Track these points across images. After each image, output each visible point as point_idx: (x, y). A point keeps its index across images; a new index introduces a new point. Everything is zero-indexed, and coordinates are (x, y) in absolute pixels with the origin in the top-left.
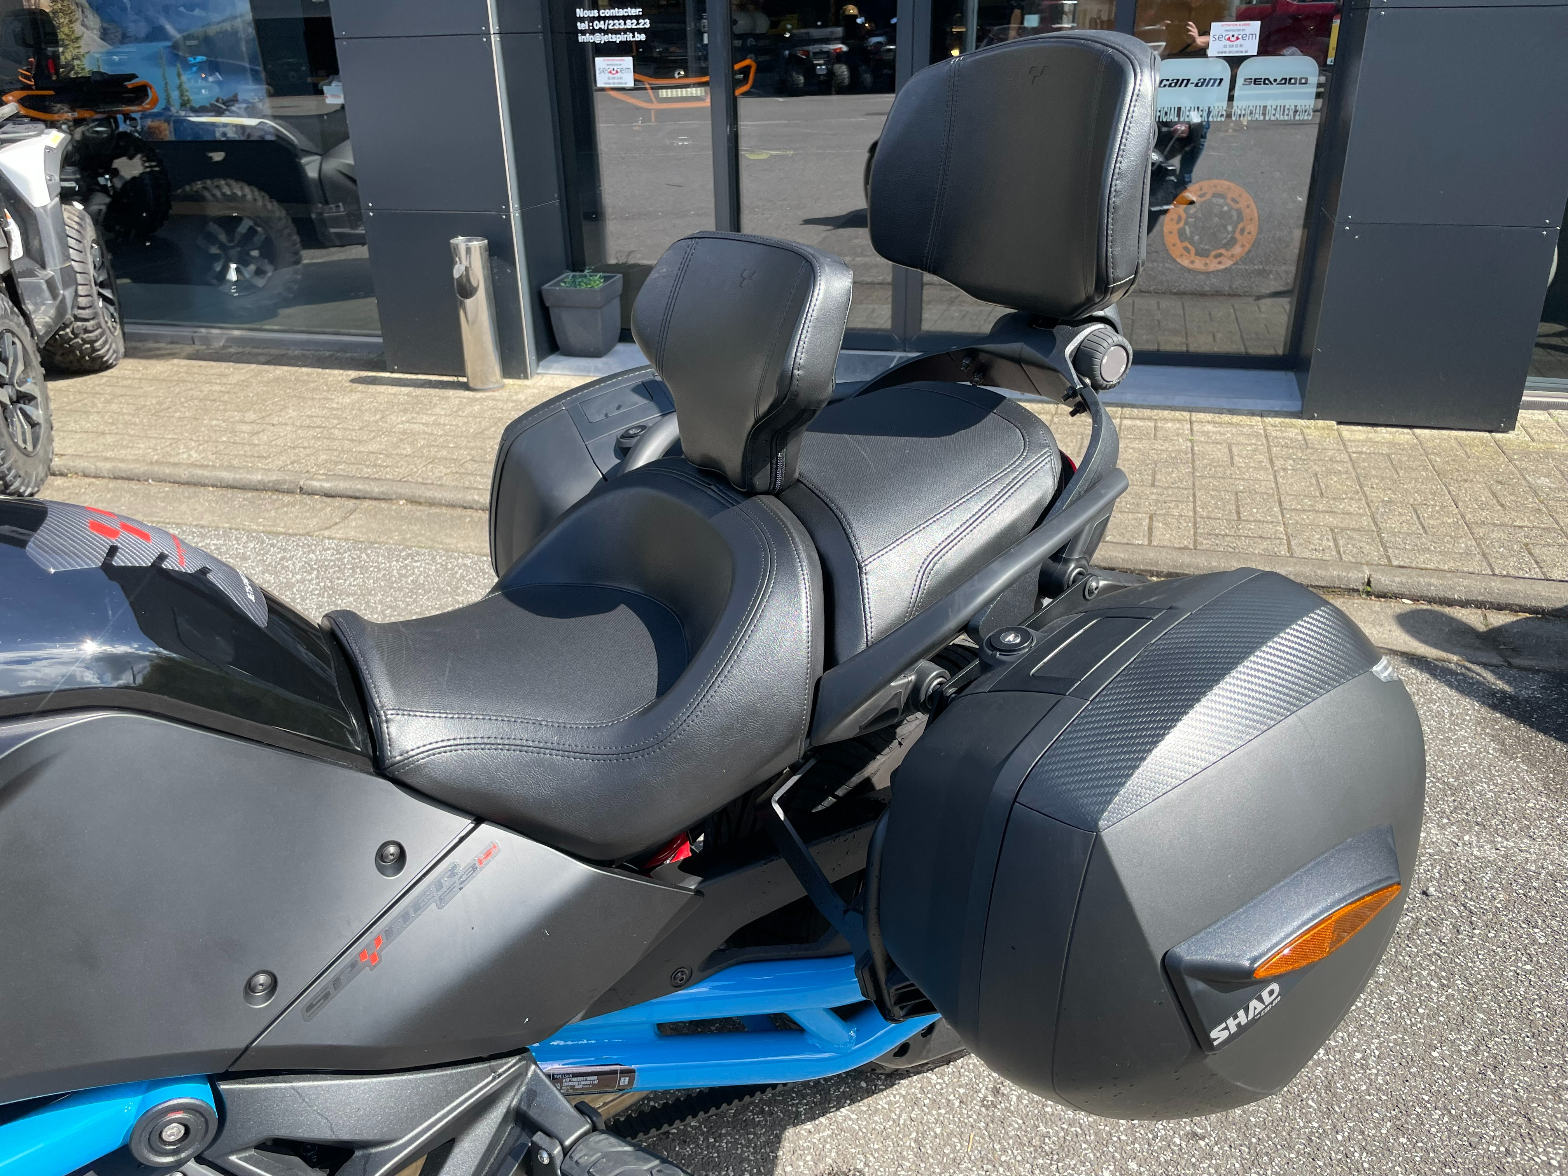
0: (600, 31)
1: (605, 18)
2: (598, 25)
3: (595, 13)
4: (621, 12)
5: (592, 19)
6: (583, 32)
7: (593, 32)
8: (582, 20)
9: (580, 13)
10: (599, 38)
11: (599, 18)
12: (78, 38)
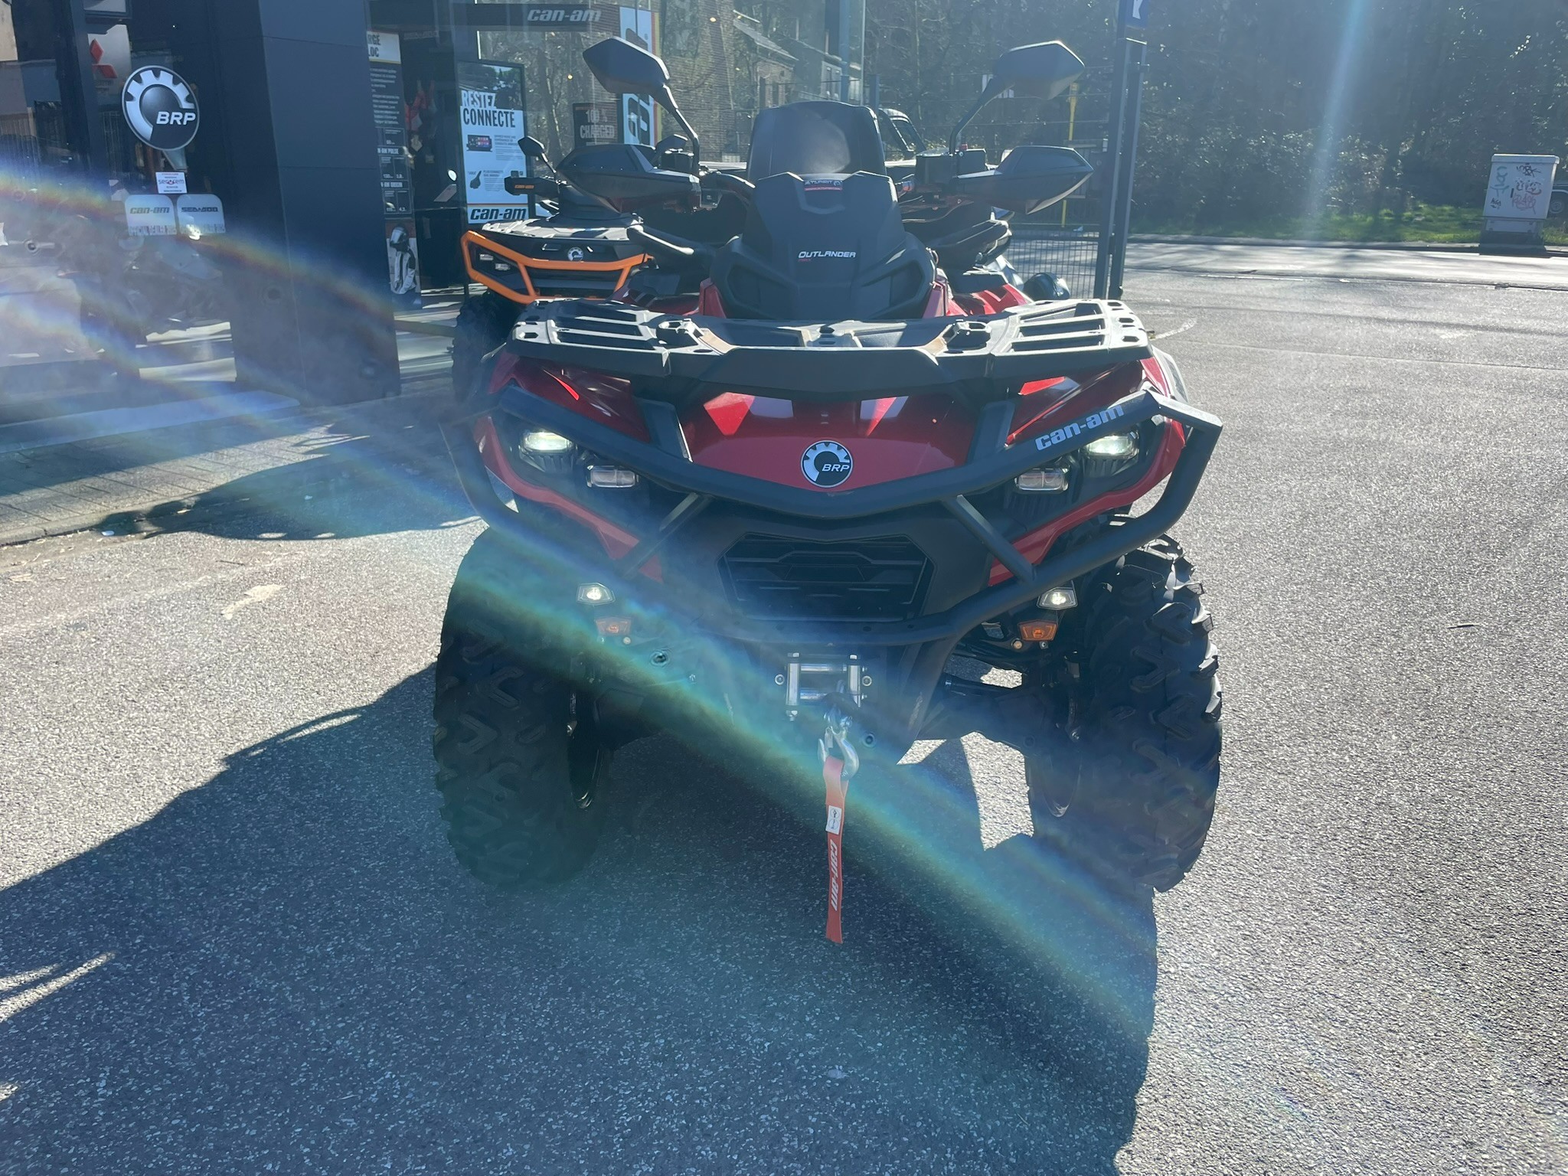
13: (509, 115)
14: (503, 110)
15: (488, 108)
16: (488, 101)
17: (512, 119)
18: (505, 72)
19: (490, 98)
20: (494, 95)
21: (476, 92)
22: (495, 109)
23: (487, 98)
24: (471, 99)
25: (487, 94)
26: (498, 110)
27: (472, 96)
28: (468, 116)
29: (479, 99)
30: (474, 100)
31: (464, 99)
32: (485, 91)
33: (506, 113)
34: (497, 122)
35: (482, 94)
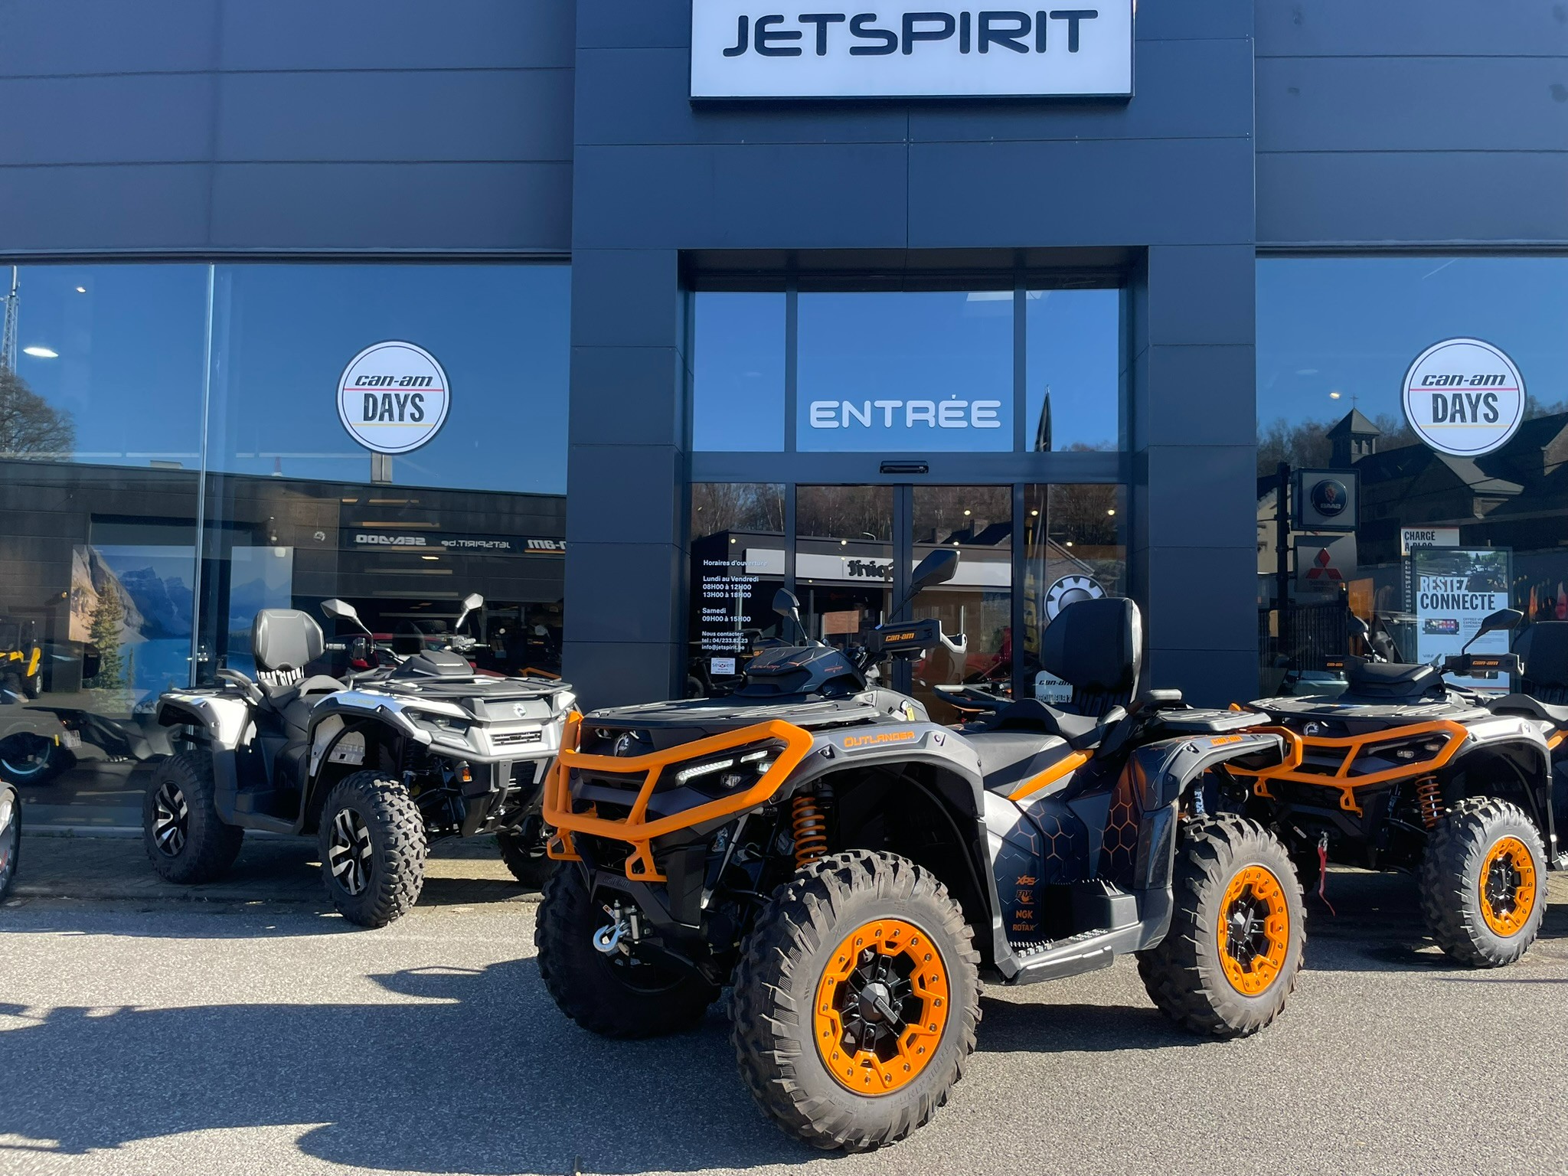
0: (716, 644)
1: (720, 637)
2: (715, 640)
3: (714, 634)
4: (730, 634)
5: (711, 638)
6: (705, 644)
7: (711, 644)
8: (705, 637)
9: (704, 633)
10: (714, 647)
11: (716, 637)
12: (115, 633)
13: (1486, 599)
14: (1477, 594)
15: (1456, 592)
16: (1456, 585)
17: (1490, 602)
18: (1484, 557)
19: (1461, 582)
20: (1465, 580)
21: (1439, 578)
22: (1466, 592)
23: (1455, 582)
24: (1432, 585)
25: (1455, 579)
26: (1471, 594)
27: (1434, 581)
28: (1427, 601)
29: (1445, 584)
30: (1437, 585)
31: (1422, 585)
32: (1454, 575)
33: (1483, 597)
34: (1468, 605)
35: (1449, 579)
